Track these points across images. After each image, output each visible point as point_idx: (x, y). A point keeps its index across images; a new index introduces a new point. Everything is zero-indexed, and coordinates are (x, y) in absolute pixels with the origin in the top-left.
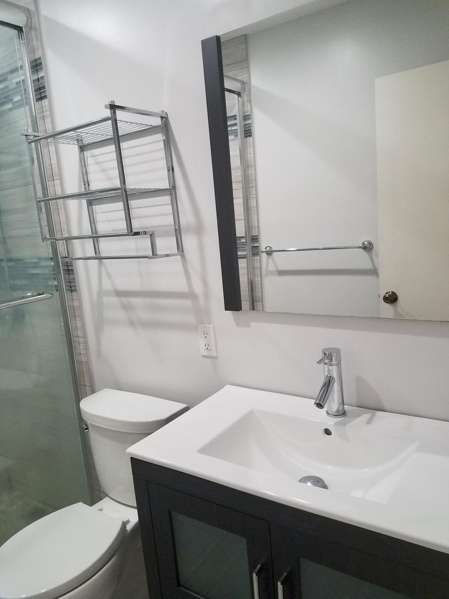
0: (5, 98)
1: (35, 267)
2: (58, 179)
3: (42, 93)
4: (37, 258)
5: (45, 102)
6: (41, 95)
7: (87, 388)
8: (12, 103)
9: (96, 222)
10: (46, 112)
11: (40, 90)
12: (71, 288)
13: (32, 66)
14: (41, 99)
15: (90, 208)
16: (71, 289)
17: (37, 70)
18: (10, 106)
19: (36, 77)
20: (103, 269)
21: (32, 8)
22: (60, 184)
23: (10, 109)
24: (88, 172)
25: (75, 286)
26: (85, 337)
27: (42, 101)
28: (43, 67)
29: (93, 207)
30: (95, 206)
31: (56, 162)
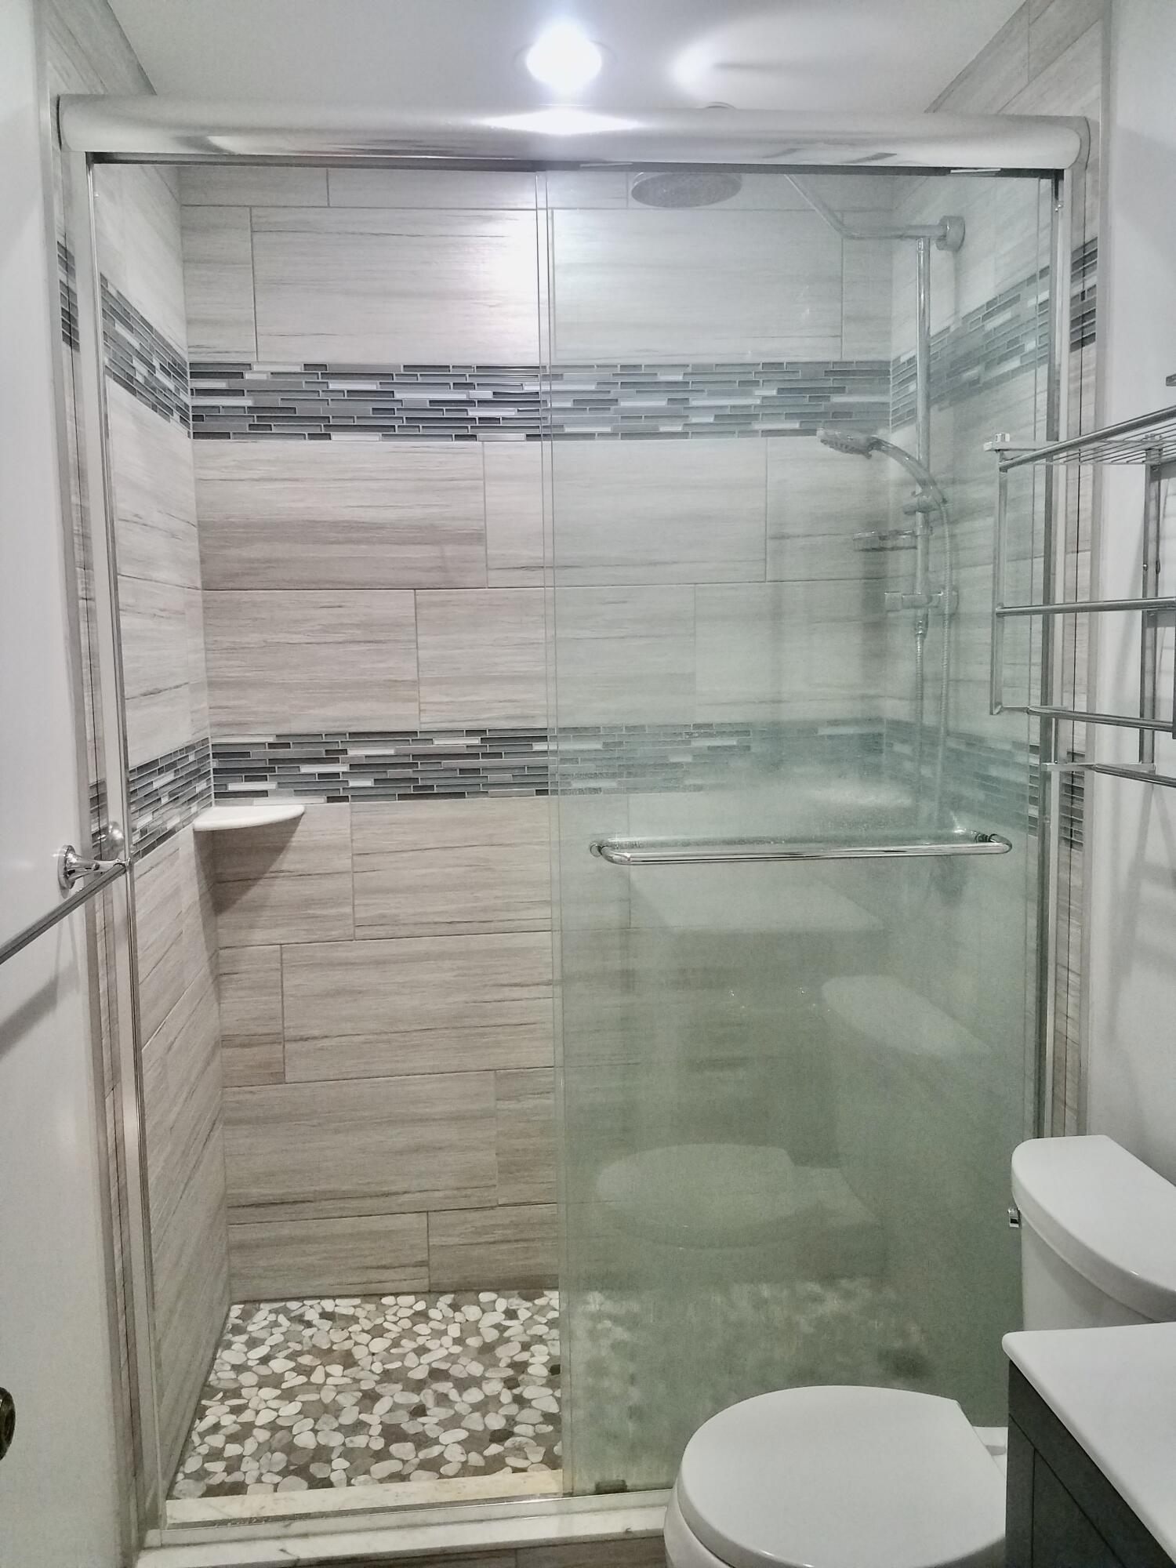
0: (1011, 343)
1: (1005, 764)
2: (1088, 550)
3: (1085, 329)
4: (1013, 742)
5: (1089, 350)
6: (1083, 334)
7: (1069, 1113)
8: (1022, 357)
9: (1160, 671)
10: (1088, 376)
11: (1083, 322)
12: (1071, 836)
13: (1075, 260)
14: (1082, 343)
15: (1149, 631)
16: (1069, 838)
17: (1084, 272)
18: (1014, 363)
19: (1078, 290)
20: (1153, 801)
21: (1096, 116)
22: (1089, 562)
23: (1015, 372)
24: (1162, 533)
25: (1081, 833)
26: (1084, 975)
27: (1084, 348)
28: (1098, 263)
29: (1159, 629)
30: (1163, 628)
31: (1089, 505)
